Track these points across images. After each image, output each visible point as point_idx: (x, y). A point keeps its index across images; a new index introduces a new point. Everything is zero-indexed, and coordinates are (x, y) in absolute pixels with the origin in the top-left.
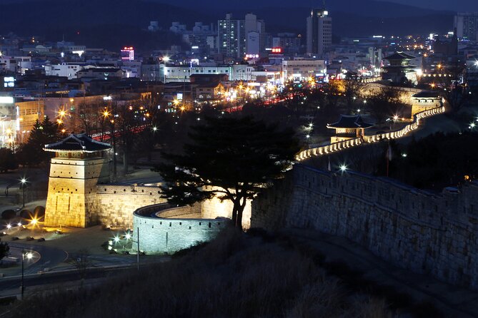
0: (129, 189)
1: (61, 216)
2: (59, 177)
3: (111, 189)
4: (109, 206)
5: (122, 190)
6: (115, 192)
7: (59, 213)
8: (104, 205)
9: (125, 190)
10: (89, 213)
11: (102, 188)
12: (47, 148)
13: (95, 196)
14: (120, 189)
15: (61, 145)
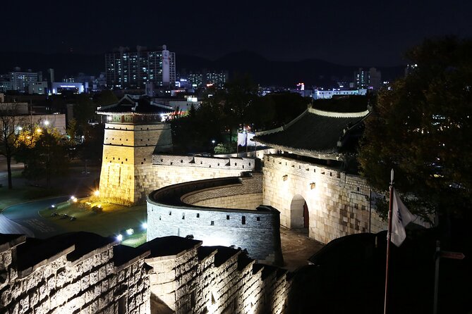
0: (186, 160)
1: (113, 189)
2: (111, 144)
3: (167, 159)
4: (165, 179)
5: (179, 161)
6: (172, 164)
7: (111, 186)
8: (160, 178)
9: (182, 162)
10: (141, 187)
11: (158, 158)
12: (99, 111)
13: (151, 167)
14: (177, 159)
15: (115, 107)
